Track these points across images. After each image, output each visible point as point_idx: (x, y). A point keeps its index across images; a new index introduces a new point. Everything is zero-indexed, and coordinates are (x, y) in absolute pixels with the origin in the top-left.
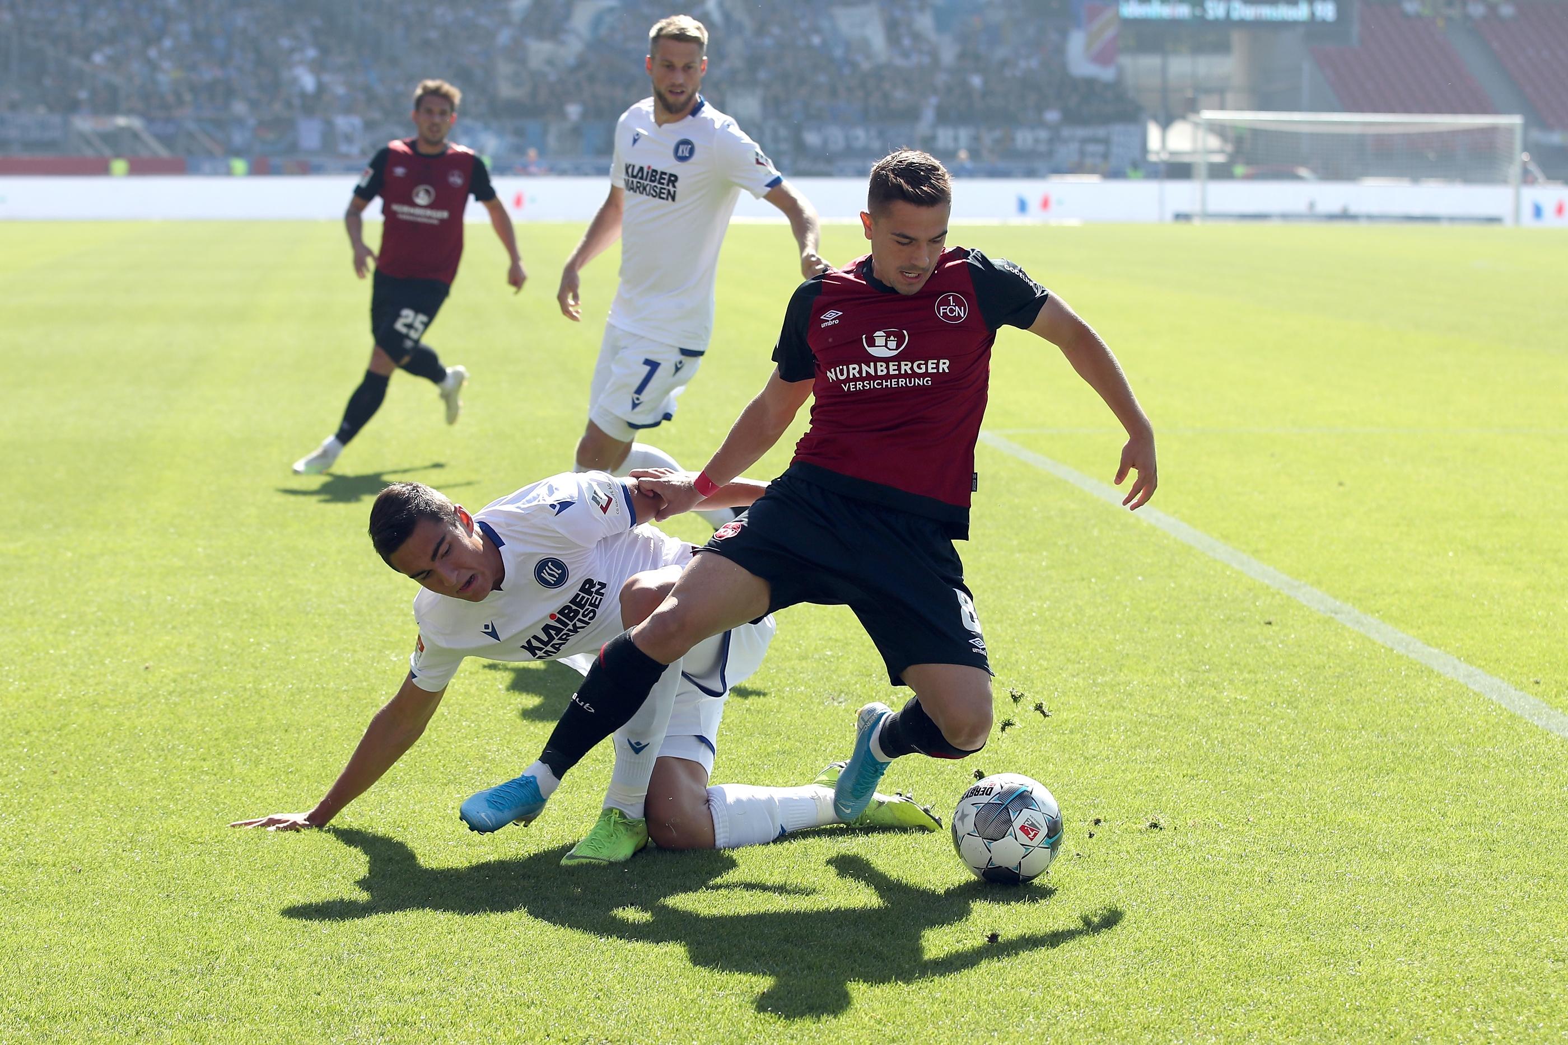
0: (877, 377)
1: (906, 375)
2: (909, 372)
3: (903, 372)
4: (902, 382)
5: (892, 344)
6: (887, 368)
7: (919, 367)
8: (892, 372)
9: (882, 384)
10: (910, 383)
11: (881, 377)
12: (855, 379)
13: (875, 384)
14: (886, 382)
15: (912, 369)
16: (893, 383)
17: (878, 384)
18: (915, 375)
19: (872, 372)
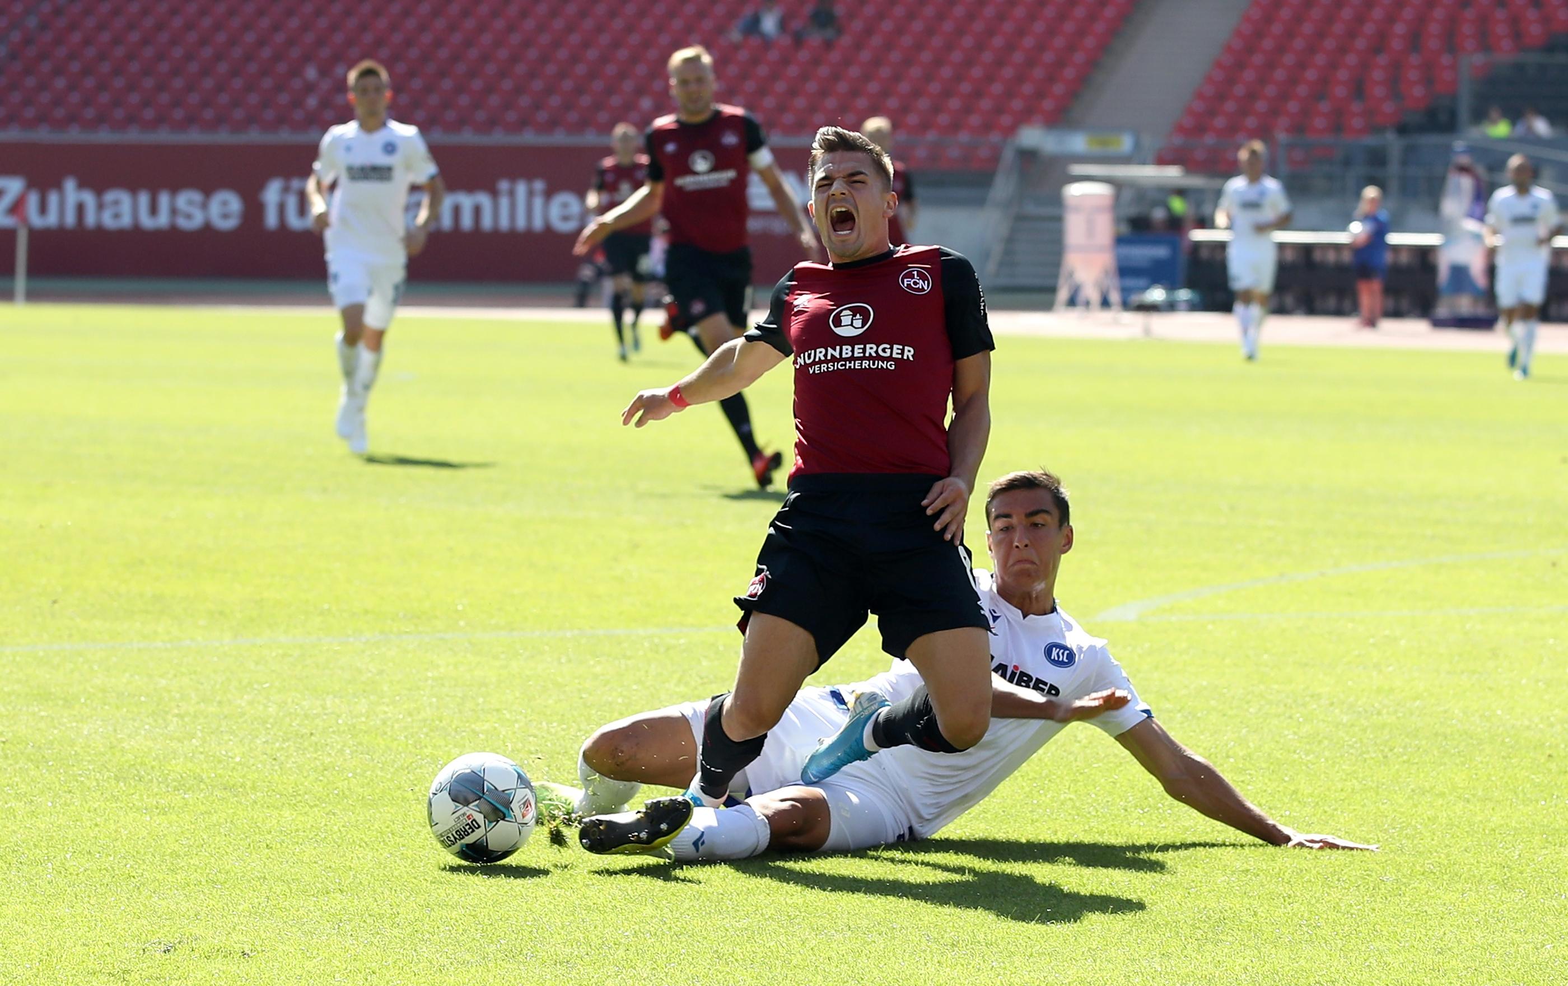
0: (841, 359)
1: (870, 358)
2: (874, 355)
3: (867, 355)
4: (865, 364)
5: (858, 323)
6: (853, 351)
7: (884, 350)
8: (856, 355)
9: (845, 365)
10: (874, 364)
11: (846, 359)
12: (820, 362)
13: (839, 366)
14: (850, 363)
15: (876, 352)
16: (857, 364)
17: (842, 365)
18: (879, 358)
19: (837, 354)
